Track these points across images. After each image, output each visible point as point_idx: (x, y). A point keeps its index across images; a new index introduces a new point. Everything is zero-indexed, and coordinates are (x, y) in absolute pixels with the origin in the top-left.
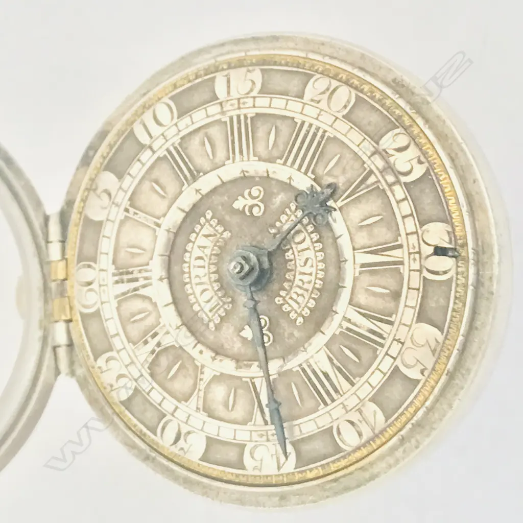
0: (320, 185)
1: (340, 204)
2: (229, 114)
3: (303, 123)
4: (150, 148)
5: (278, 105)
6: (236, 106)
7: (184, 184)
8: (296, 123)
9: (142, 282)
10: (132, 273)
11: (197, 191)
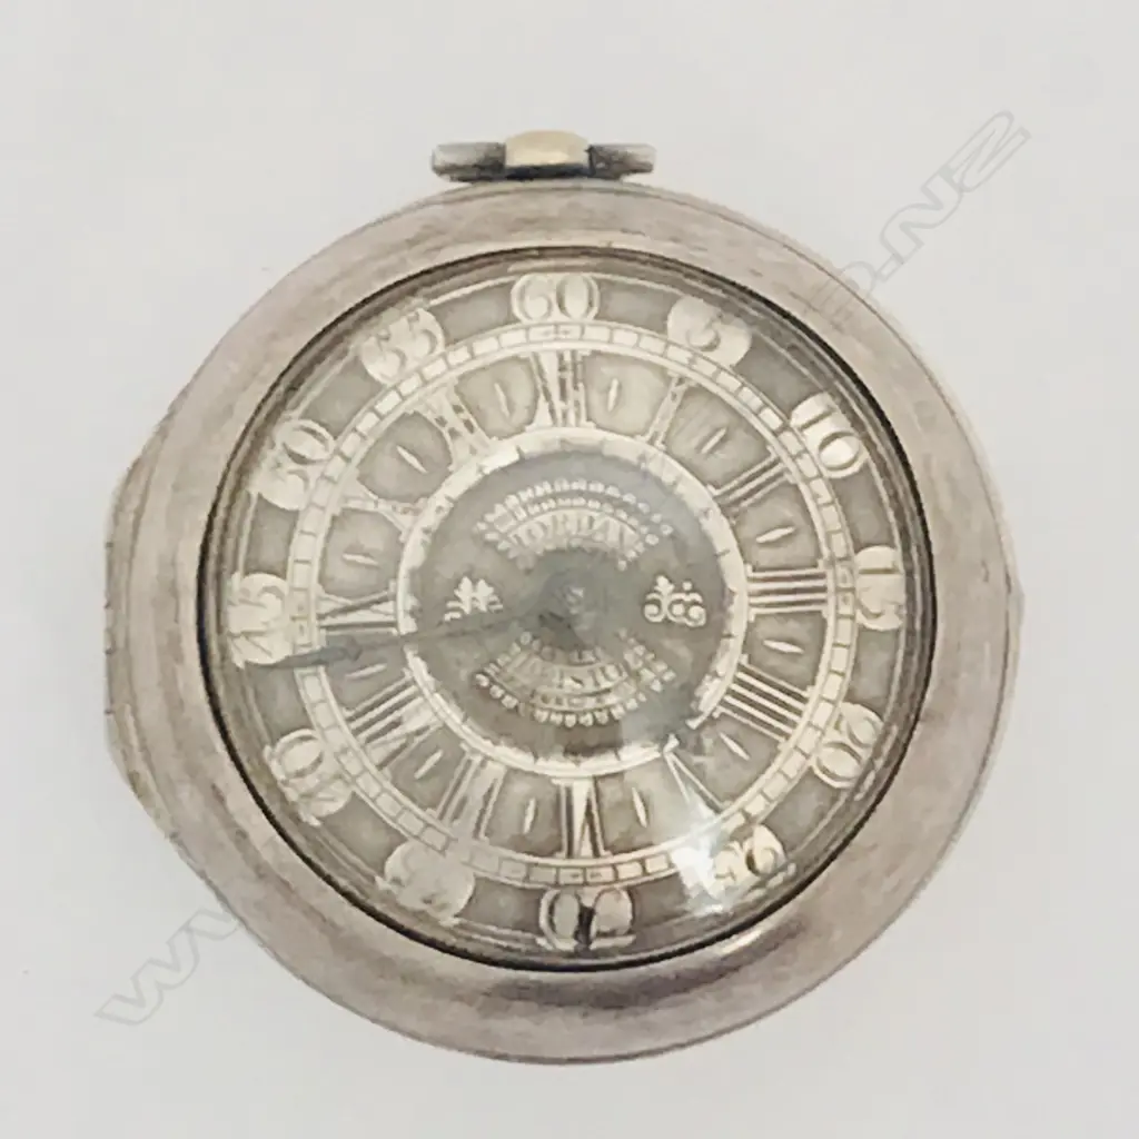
0: (701, 727)
1: (670, 758)
2: (830, 574)
3: (803, 700)
4: (785, 427)
5: (837, 658)
6: (842, 585)
7: (717, 487)
8: (804, 689)
9: (559, 405)
10: (576, 388)
11: (706, 513)
